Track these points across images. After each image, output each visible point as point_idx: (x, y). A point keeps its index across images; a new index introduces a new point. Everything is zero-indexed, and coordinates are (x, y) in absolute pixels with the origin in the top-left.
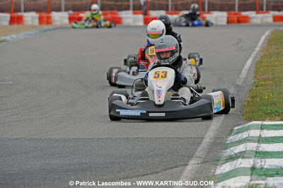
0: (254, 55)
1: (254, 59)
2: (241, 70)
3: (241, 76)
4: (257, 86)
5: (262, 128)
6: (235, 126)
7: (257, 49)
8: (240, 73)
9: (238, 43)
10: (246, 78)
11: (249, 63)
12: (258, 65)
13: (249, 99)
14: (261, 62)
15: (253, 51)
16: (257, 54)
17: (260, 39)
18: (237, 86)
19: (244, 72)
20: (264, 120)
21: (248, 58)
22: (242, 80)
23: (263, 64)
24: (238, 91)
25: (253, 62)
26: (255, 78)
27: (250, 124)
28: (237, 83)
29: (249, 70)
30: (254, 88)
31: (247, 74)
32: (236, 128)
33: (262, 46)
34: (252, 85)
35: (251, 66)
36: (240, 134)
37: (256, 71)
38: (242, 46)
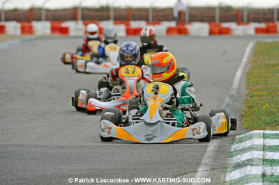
0: (243, 64)
1: (244, 69)
2: (233, 81)
3: (233, 87)
4: (251, 97)
5: (265, 136)
6: (236, 135)
7: (245, 60)
8: (232, 84)
9: (224, 54)
10: (239, 88)
11: (239, 74)
12: (249, 75)
13: (246, 108)
14: (251, 73)
15: (241, 61)
16: (246, 66)
17: (245, 50)
18: (232, 96)
19: (236, 82)
20: (265, 129)
21: (236, 70)
22: (235, 90)
23: (254, 75)
24: (234, 101)
25: (243, 72)
26: (248, 88)
27: (252, 132)
28: (231, 93)
29: (241, 80)
30: (250, 99)
31: (239, 84)
32: (238, 137)
33: (249, 58)
34: (247, 95)
35: (242, 76)
36: (243, 143)
37: (248, 82)
38: (229, 57)
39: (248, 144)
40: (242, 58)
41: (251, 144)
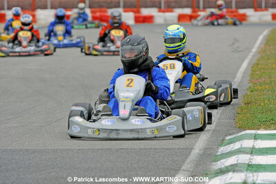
0: (251, 54)
1: (251, 60)
2: (236, 74)
3: (236, 80)
4: (252, 91)
5: (256, 137)
6: (226, 136)
7: (254, 50)
8: (235, 77)
9: (233, 43)
10: (240, 82)
11: (245, 65)
12: (254, 67)
13: (243, 105)
14: (258, 64)
15: (250, 52)
16: (254, 56)
17: (257, 39)
19: (239, 75)
20: (258, 129)
21: (243, 60)
22: (236, 84)
23: (259, 66)
25: (249, 64)
26: (251, 81)
27: (243, 133)
29: (244, 73)
30: (249, 93)
31: (243, 77)
32: (227, 138)
33: (259, 47)
34: (247, 89)
35: (247, 68)
36: (231, 145)
37: (252, 74)
38: (238, 47)
39: (237, 146)
40: (252, 48)
41: (239, 147)
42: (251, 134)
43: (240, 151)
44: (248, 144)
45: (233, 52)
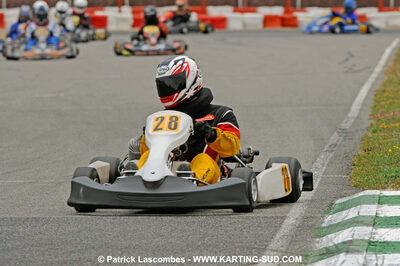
0: (374, 76)
1: (373, 84)
2: (351, 105)
3: (350, 115)
4: (374, 132)
5: (380, 201)
6: (336, 198)
7: (378, 70)
8: (349, 110)
9: (347, 60)
10: (358, 118)
11: (364, 92)
12: (378, 95)
13: (362, 153)
14: (384, 91)
15: (372, 72)
16: (377, 79)
18: (344, 131)
19: (355, 108)
20: (384, 188)
21: (362, 85)
22: (352, 120)
23: (386, 94)
24: (345, 140)
25: (370, 90)
26: (373, 117)
27: (361, 194)
28: (343, 126)
29: (364, 104)
30: (370, 135)
31: (361, 110)
32: (338, 202)
33: (386, 65)
34: (368, 129)
35: (367, 97)
36: (344, 212)
37: (375, 106)
38: (354, 65)
39: (352, 213)
40: (376, 65)
41: (356, 215)
42: (374, 196)
43: (356, 222)
44: (369, 210)
45: (346, 72)
